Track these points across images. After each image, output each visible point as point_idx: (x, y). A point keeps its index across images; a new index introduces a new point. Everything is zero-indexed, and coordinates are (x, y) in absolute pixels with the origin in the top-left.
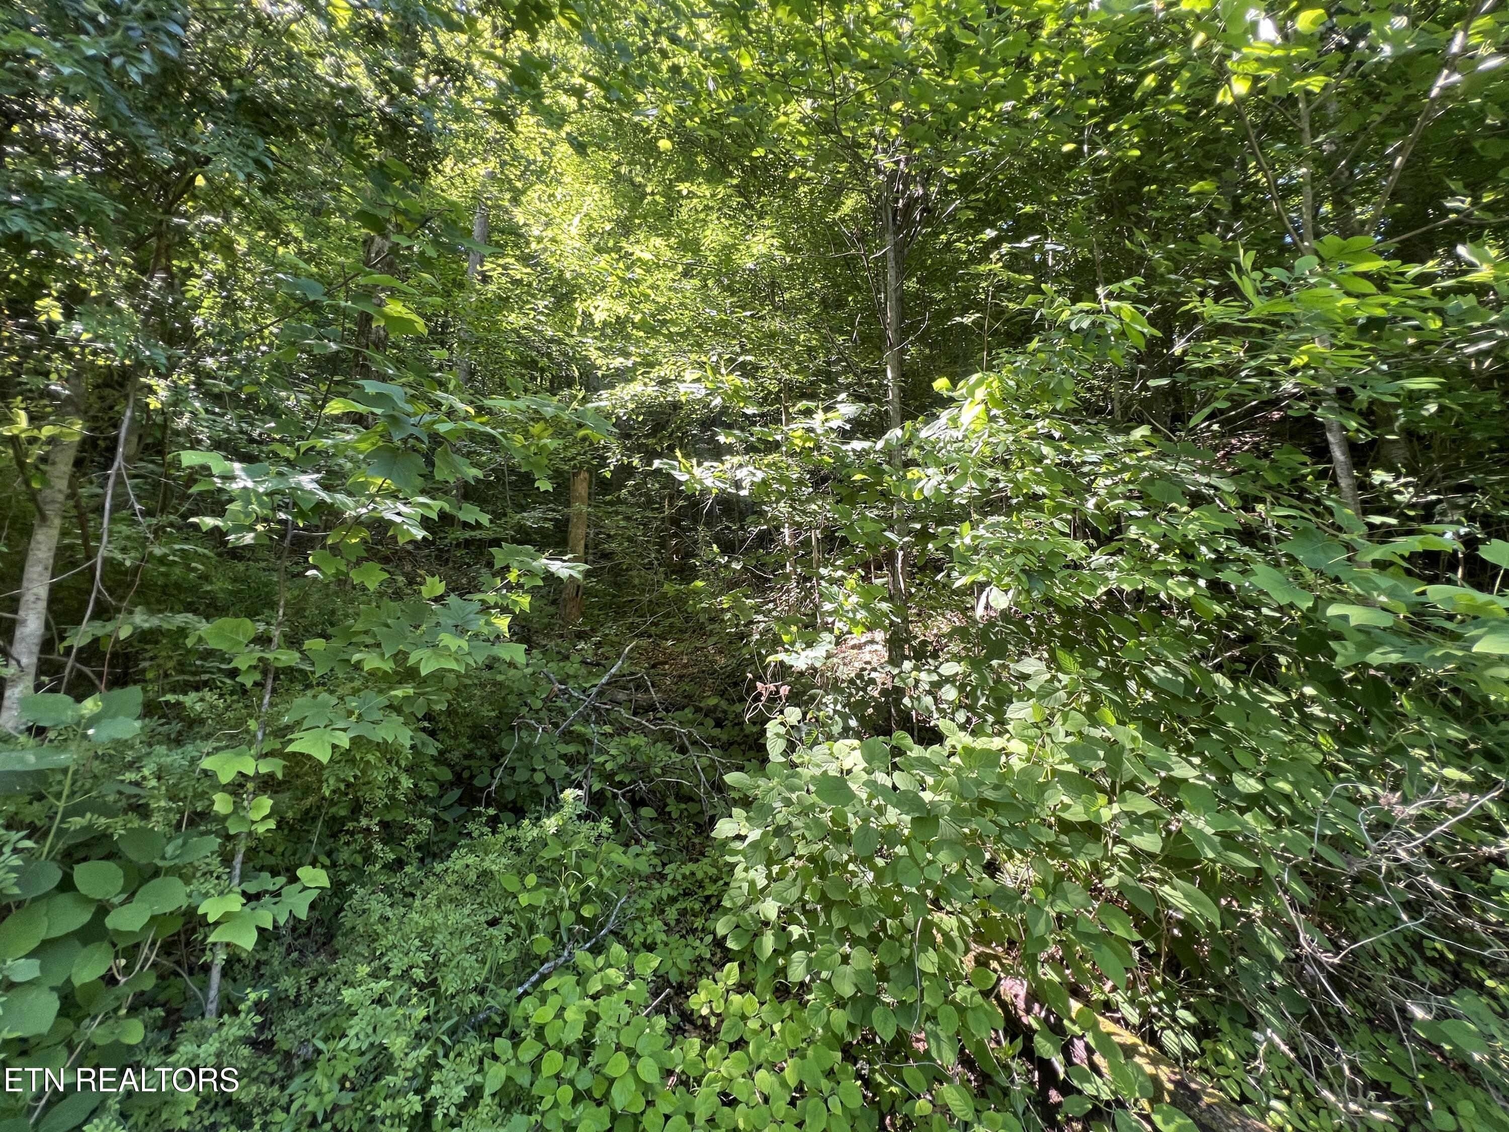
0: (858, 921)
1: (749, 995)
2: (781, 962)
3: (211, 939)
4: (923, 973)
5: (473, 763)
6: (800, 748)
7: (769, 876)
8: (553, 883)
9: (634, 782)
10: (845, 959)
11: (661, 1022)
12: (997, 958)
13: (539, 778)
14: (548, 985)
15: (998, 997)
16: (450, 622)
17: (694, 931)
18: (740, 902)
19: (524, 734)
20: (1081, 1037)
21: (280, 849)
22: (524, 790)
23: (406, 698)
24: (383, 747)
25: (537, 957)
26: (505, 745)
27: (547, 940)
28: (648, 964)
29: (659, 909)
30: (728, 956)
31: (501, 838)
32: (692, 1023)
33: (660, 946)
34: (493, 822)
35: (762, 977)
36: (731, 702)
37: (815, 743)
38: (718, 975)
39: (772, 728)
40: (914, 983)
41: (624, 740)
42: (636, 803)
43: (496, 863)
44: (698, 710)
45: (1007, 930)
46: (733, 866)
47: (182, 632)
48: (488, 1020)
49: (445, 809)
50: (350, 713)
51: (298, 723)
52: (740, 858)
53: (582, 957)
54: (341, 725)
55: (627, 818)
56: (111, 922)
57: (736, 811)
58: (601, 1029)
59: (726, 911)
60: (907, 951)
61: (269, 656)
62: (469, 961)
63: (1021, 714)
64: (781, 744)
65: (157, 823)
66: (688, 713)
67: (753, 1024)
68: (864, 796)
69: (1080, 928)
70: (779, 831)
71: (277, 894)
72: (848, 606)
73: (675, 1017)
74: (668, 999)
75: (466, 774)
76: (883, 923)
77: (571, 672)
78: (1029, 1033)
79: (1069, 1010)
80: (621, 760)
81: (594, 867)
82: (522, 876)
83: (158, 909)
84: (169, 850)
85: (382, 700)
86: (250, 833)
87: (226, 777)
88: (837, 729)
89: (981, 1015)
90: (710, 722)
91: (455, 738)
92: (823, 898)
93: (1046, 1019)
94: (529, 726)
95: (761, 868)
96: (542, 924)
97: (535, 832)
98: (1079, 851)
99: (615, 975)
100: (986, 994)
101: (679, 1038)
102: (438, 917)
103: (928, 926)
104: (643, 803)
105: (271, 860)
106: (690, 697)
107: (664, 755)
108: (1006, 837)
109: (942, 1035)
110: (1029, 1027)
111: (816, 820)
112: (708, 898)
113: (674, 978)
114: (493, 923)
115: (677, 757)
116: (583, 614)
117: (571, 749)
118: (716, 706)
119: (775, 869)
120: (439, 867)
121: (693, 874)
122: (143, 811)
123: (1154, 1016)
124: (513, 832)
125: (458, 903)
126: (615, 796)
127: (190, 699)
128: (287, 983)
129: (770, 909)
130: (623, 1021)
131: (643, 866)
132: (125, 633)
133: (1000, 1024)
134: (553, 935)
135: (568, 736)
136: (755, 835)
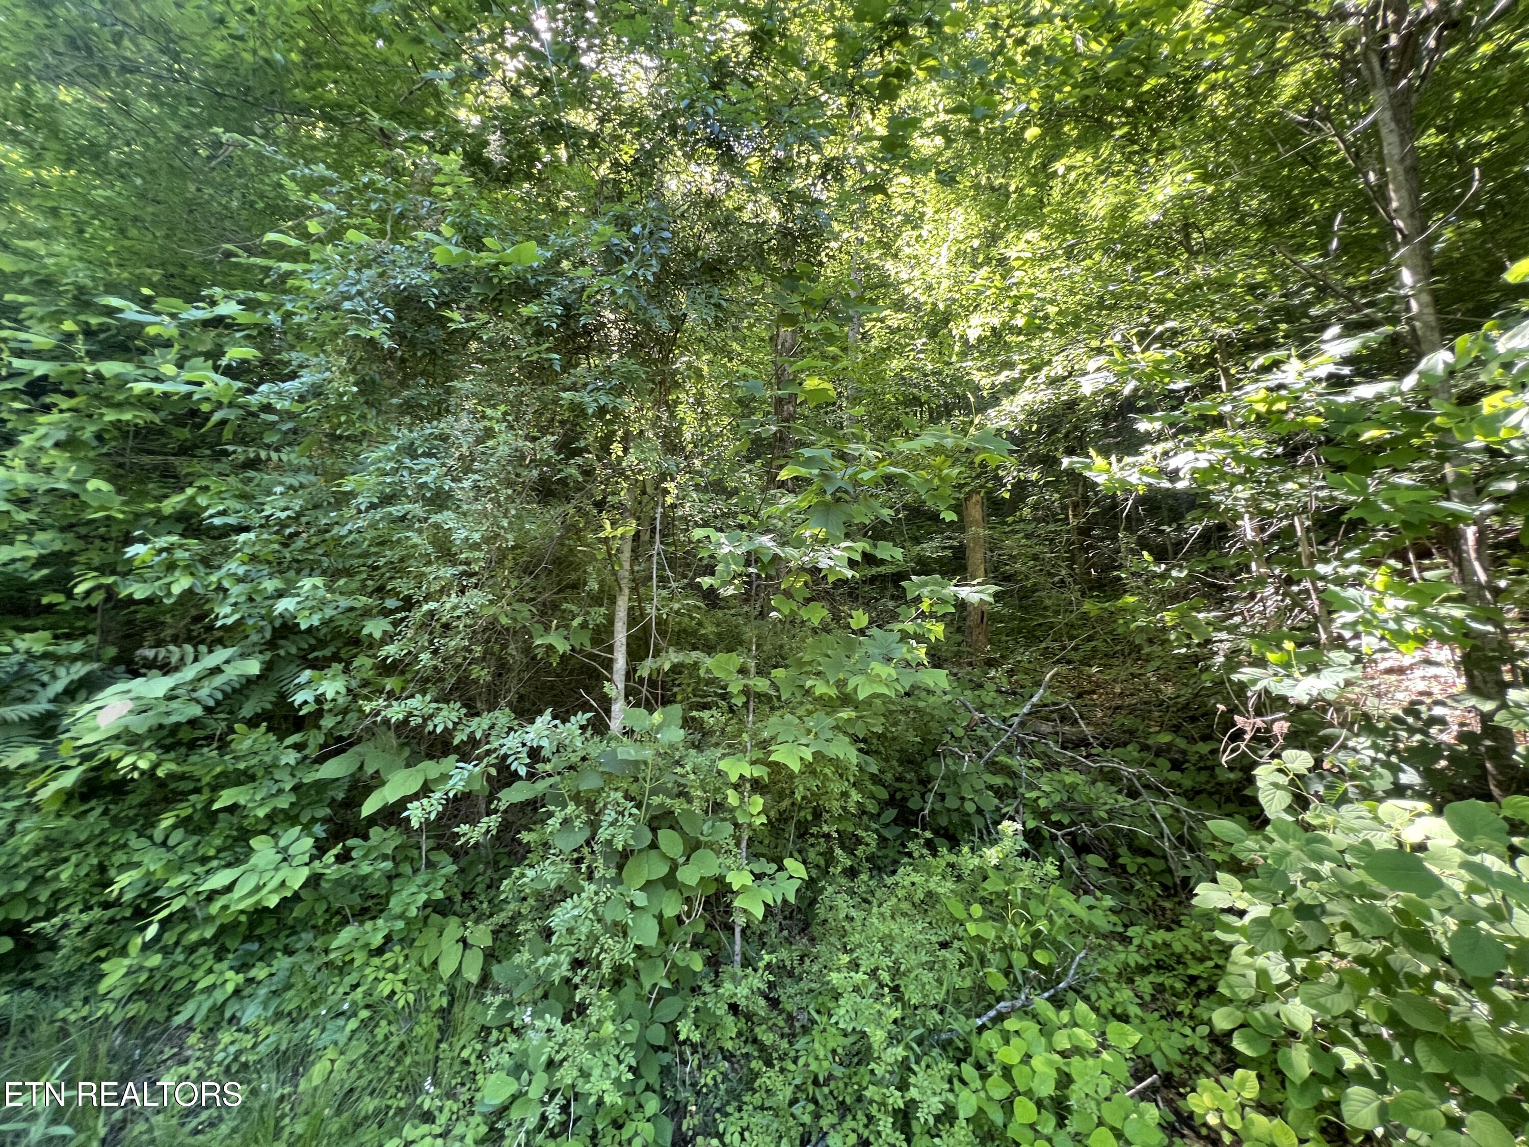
0: (1472, 1073)
1: (1279, 1121)
2: (1326, 1092)
3: (735, 904)
5: (903, 785)
6: (1316, 805)
7: (1291, 970)
8: (1000, 918)
9: (1073, 823)
11: (1150, 1111)
13: (970, 807)
14: (1011, 1024)
16: (877, 651)
17: (1179, 1015)
18: (1246, 994)
19: (949, 761)
22: (956, 818)
23: (849, 720)
24: (835, 762)
25: (991, 992)
26: (932, 769)
27: (1001, 976)
28: (1124, 1037)
29: (1127, 976)
30: (1237, 1060)
31: (942, 862)
33: (1136, 1022)
34: (931, 846)
35: (1296, 1103)
36: (1195, 740)
37: (1344, 799)
38: (1225, 1081)
39: (1264, 774)
41: (1057, 776)
42: (1081, 848)
43: (941, 886)
44: (1145, 748)
46: (1226, 949)
49: (886, 826)
50: (809, 732)
51: (775, 738)
52: (1238, 937)
53: (1042, 1005)
54: (804, 741)
55: (1072, 863)
56: (679, 876)
57: (1220, 875)
58: (1076, 1093)
59: (1226, 1001)
61: (749, 683)
62: (927, 977)
64: (1284, 798)
65: (696, 808)
66: (1132, 750)
68: (1460, 887)
70: (1302, 912)
71: (773, 877)
73: (1168, 1113)
74: (1157, 1090)
75: (898, 796)
77: (988, 700)
80: (1057, 798)
81: (1042, 910)
82: (967, 904)
83: (704, 873)
84: (706, 828)
85: (830, 721)
86: (750, 824)
87: (733, 777)
88: (1381, 785)
90: (1164, 762)
91: (886, 759)
92: (1394, 1022)
94: (953, 753)
95: (1276, 956)
96: (993, 958)
97: (976, 861)
99: (1085, 1038)
101: (1177, 1140)
102: (895, 927)
104: (1088, 849)
106: (1131, 732)
107: (1109, 797)
111: (1369, 908)
112: (1193, 980)
113: (1159, 1065)
114: (944, 945)
115: (1124, 801)
116: (990, 641)
117: (998, 781)
118: (1170, 745)
119: (1301, 962)
120: (889, 881)
121: (1167, 945)
122: (688, 797)
124: (952, 858)
125: (909, 918)
126: (1054, 838)
127: (705, 716)
128: (784, 955)
129: (1298, 1015)
130: (1102, 1094)
131: (1101, 921)
132: (666, 666)
134: (1007, 974)
135: (994, 767)
136: (1259, 910)
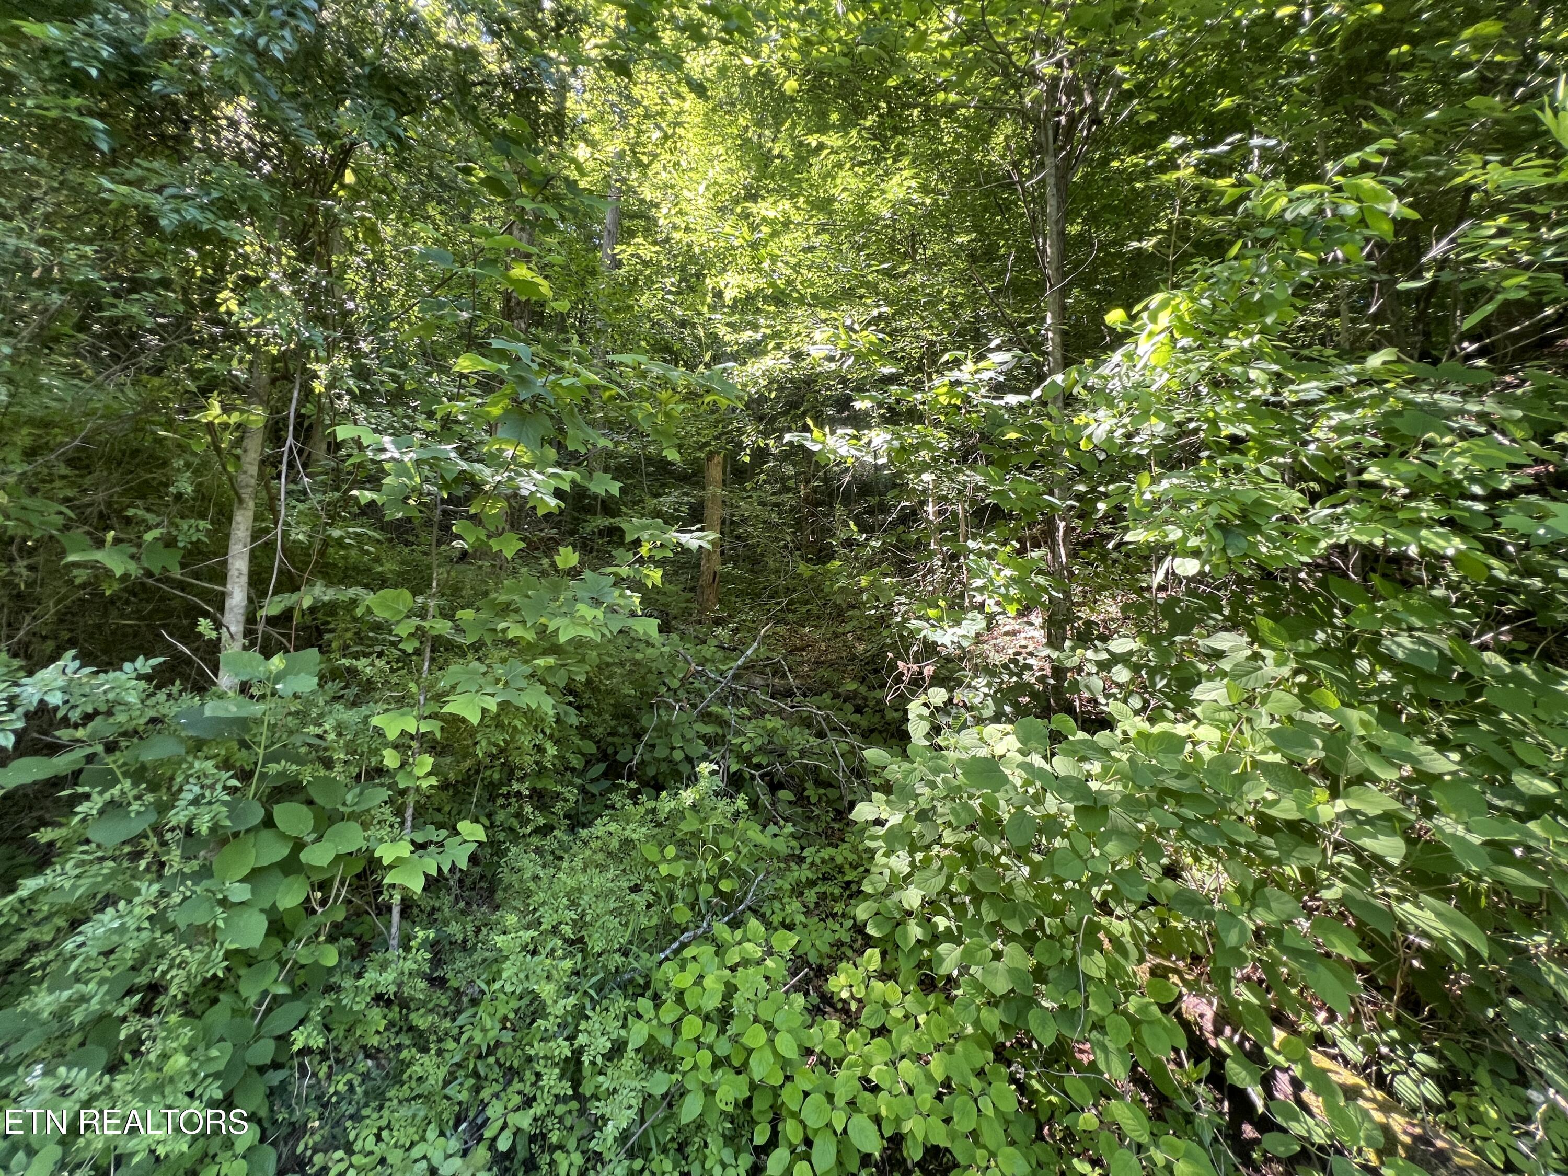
0: (1012, 916)
1: (891, 983)
2: (926, 953)
3: (386, 881)
4: (1088, 978)
5: (616, 740)
6: (945, 731)
7: (912, 864)
8: (692, 857)
9: (771, 764)
10: (997, 955)
11: (799, 1000)
12: (1176, 971)
13: (678, 755)
14: (688, 953)
15: (1179, 1015)
16: (587, 595)
17: (834, 916)
18: (882, 887)
19: (663, 712)
20: (1286, 1070)
21: (447, 809)
22: (664, 767)
23: (549, 668)
24: (530, 715)
25: (678, 926)
26: (645, 723)
27: (686, 910)
28: (786, 941)
29: (798, 891)
30: (869, 942)
31: (642, 810)
32: (833, 1006)
33: (799, 927)
34: (634, 795)
35: (905, 966)
36: (871, 688)
37: (964, 726)
38: (858, 960)
39: (915, 708)
40: (1078, 988)
41: (761, 723)
42: (774, 787)
43: (637, 832)
44: (837, 695)
45: (1191, 943)
46: (872, 852)
47: (354, 602)
48: (631, 981)
49: (592, 781)
50: (498, 681)
51: (453, 688)
52: (880, 843)
53: (720, 929)
54: (489, 690)
55: (765, 800)
56: (304, 857)
57: (875, 795)
58: (738, 1000)
59: (868, 897)
60: (1068, 954)
61: (426, 624)
62: (613, 922)
63: (1213, 696)
64: (925, 727)
65: (337, 773)
66: (827, 698)
67: (897, 1013)
68: (1019, 782)
69: (1286, 942)
70: (923, 816)
71: (441, 845)
72: (999, 581)
73: (814, 998)
74: (807, 980)
75: (609, 750)
76: (1040, 923)
77: (708, 655)
78: (1219, 1058)
79: (1271, 1038)
80: (758, 742)
81: (730, 843)
82: (662, 847)
83: (343, 850)
84: (349, 798)
85: (527, 670)
86: (418, 789)
87: (392, 734)
88: (988, 713)
89: (1159, 1030)
90: (849, 707)
91: (599, 714)
92: (972, 889)
93: (1241, 1044)
94: (666, 704)
95: (903, 854)
96: (680, 894)
97: (673, 804)
98: (1288, 854)
99: (753, 950)
100: (1166, 1008)
101: (819, 1018)
102: (584, 879)
103: (1094, 927)
104: (780, 786)
105: (439, 818)
106: (828, 683)
107: (803, 739)
108: (1193, 832)
109: (1111, 1046)
110: (1218, 1050)
111: (966, 806)
112: (848, 884)
113: (813, 958)
114: (635, 889)
115: (814, 741)
116: (720, 602)
117: (709, 729)
118: (855, 693)
119: (919, 856)
120: (584, 833)
121: (832, 859)
122: (328, 764)
123: (1382, 1057)
124: (651, 804)
125: (602, 868)
126: (753, 778)
127: (360, 664)
128: (454, 929)
129: (912, 897)
130: (761, 994)
131: (782, 846)
132: (307, 603)
133: (1182, 1042)
134: (692, 906)
135: (707, 717)
136: (895, 819)
